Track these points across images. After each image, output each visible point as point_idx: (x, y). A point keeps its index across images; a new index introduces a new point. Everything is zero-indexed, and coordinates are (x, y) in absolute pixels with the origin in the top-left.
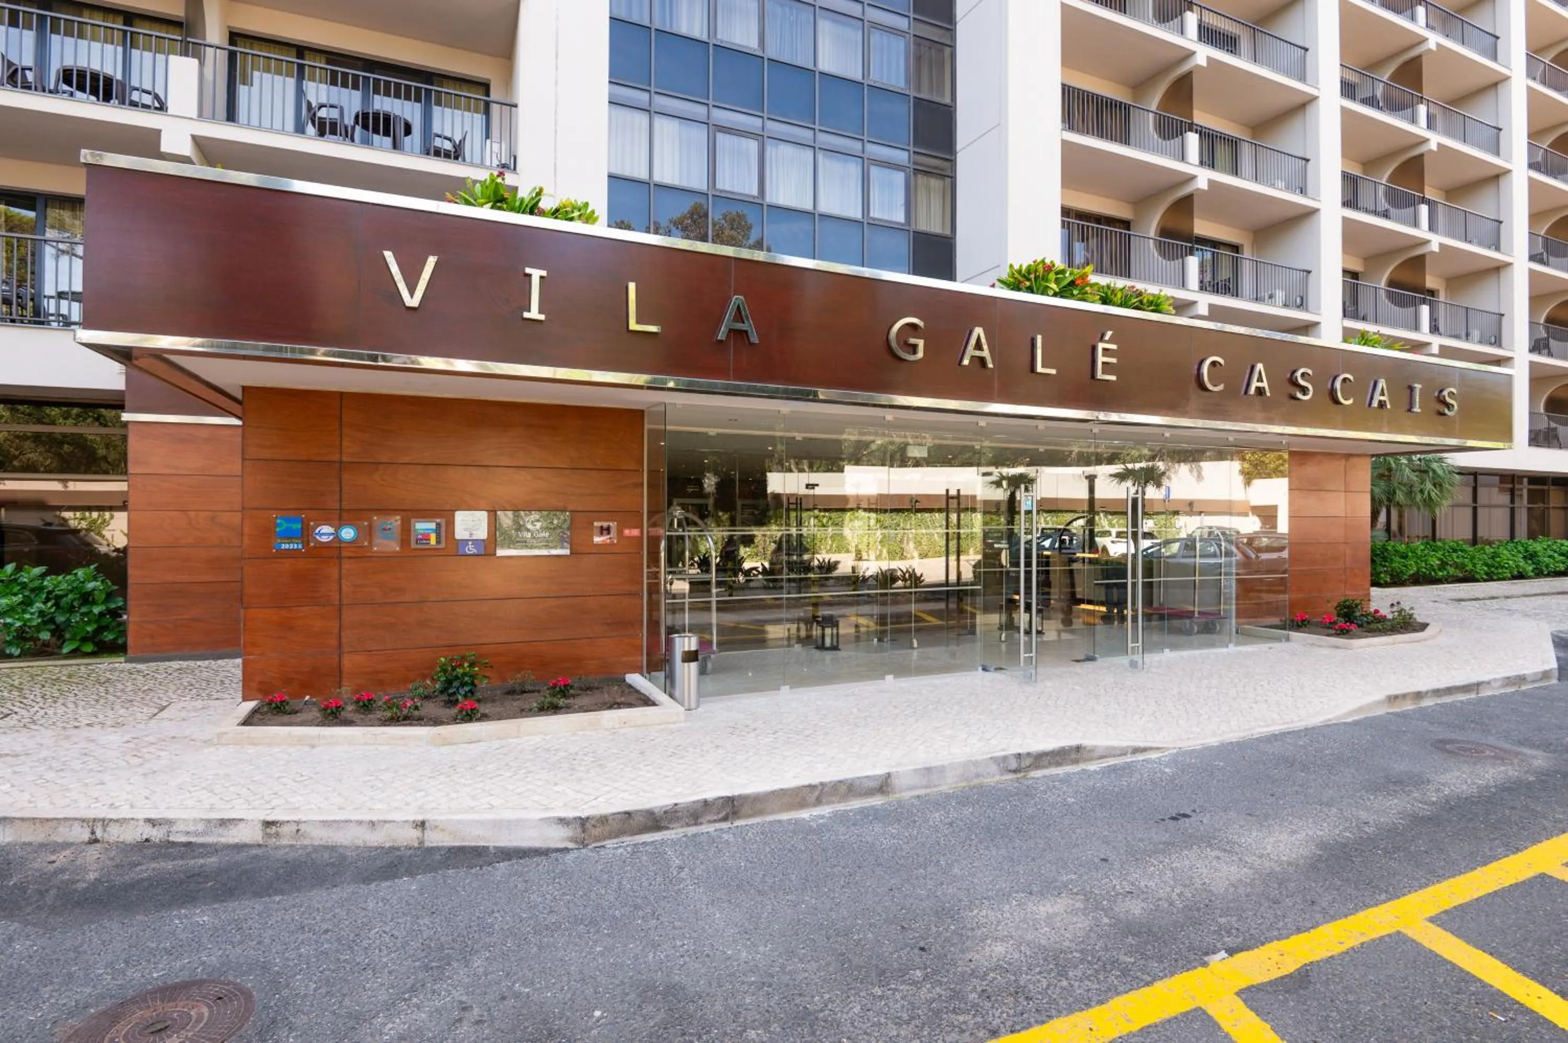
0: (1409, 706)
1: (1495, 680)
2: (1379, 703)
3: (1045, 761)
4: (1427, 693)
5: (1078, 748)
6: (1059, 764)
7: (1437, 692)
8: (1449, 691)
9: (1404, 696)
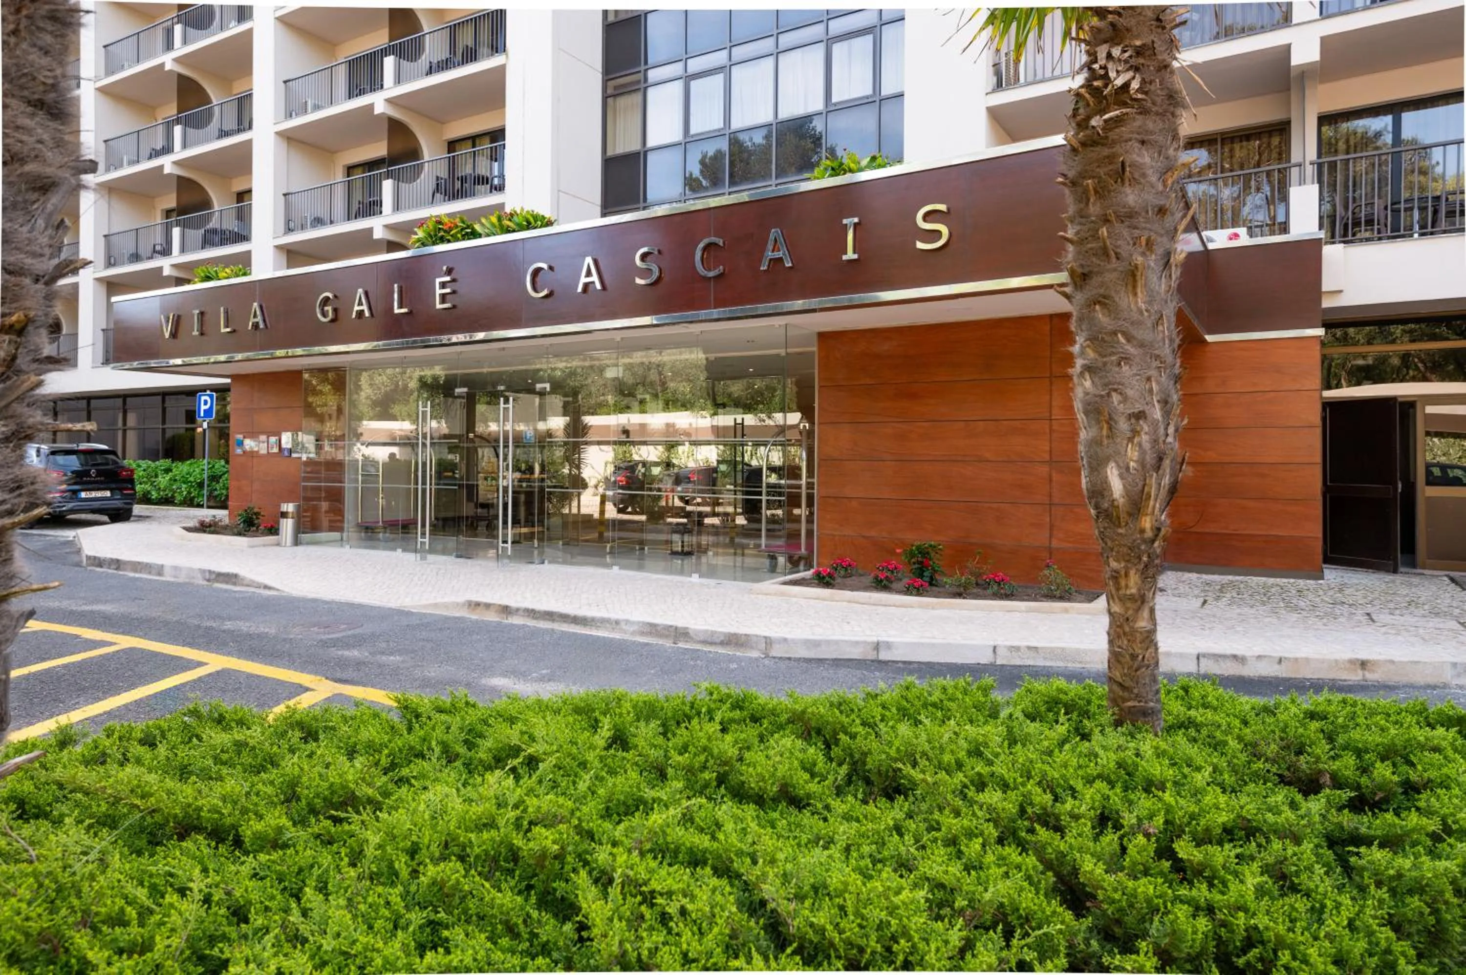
0: (492, 617)
1: (627, 622)
2: (457, 605)
3: (221, 578)
4: (518, 610)
5: (236, 576)
6: (227, 583)
7: (532, 613)
8: (549, 616)
9: (488, 606)
